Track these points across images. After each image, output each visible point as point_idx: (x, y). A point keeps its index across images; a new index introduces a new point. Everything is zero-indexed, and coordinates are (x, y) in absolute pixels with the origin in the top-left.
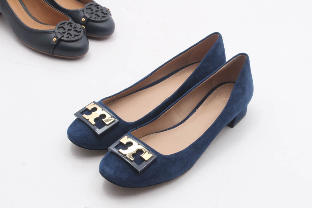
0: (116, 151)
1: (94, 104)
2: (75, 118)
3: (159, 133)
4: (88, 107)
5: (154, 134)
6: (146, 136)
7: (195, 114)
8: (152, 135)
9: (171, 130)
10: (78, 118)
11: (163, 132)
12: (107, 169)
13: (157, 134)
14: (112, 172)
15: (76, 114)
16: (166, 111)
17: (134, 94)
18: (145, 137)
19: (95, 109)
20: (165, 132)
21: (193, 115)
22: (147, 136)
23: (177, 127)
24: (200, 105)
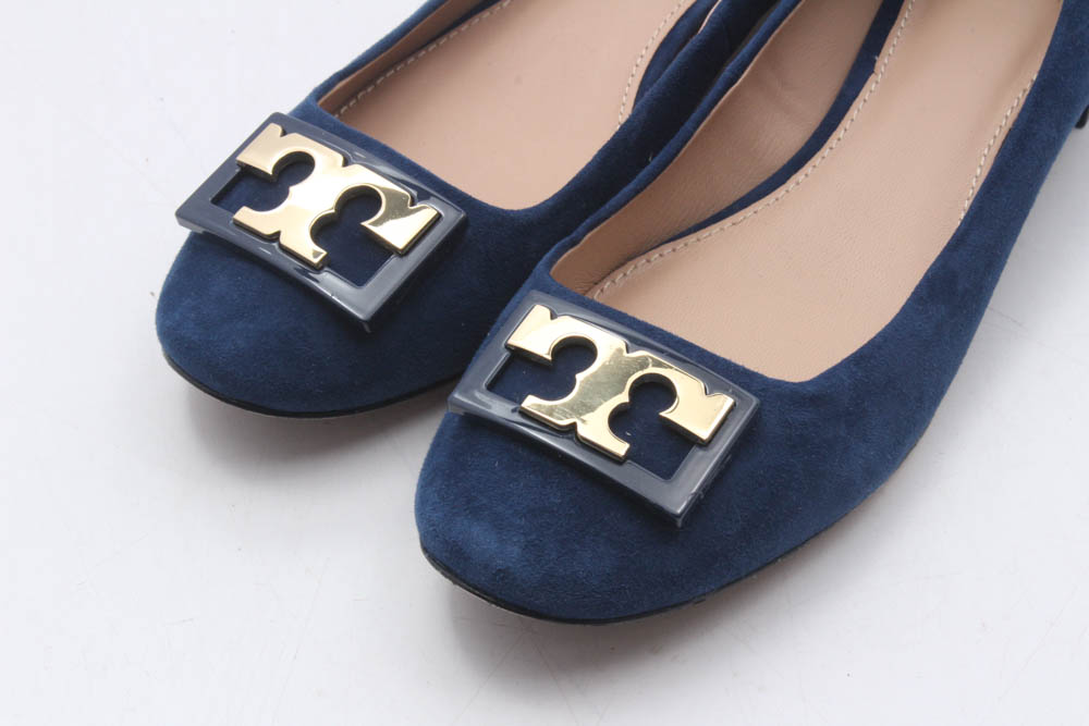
0: (499, 409)
1: (284, 133)
2: (183, 234)
3: (692, 238)
4: (249, 158)
5: (667, 249)
6: (618, 267)
7: (871, 86)
8: (654, 255)
9: (759, 206)
10: (200, 230)
11: (715, 229)
12: (481, 539)
13: (679, 244)
14: (514, 551)
15: (184, 215)
16: (715, 102)
17: (476, 20)
18: (619, 276)
19: (298, 167)
20: (727, 223)
21: (865, 94)
22: (629, 268)
23: (791, 184)
24: (891, 28)
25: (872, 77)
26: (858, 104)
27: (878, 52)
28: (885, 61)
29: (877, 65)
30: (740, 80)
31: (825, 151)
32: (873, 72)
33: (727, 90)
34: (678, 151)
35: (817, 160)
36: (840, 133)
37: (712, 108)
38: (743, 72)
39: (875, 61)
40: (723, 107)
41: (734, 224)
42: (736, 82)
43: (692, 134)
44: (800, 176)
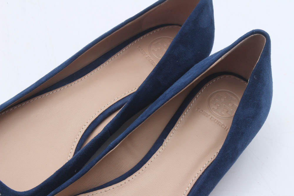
21: (157, 153)
24: (172, 129)
25: (161, 147)
26: (155, 156)
27: (165, 138)
28: (167, 141)
29: (164, 142)
30: (115, 148)
31: (140, 171)
32: (162, 145)
33: (110, 151)
34: (89, 170)
35: (136, 173)
36: (146, 165)
37: (103, 156)
38: (116, 146)
39: (164, 141)
40: (107, 156)
41: (105, 191)
42: (113, 149)
43: (94, 165)
44: (130, 178)
